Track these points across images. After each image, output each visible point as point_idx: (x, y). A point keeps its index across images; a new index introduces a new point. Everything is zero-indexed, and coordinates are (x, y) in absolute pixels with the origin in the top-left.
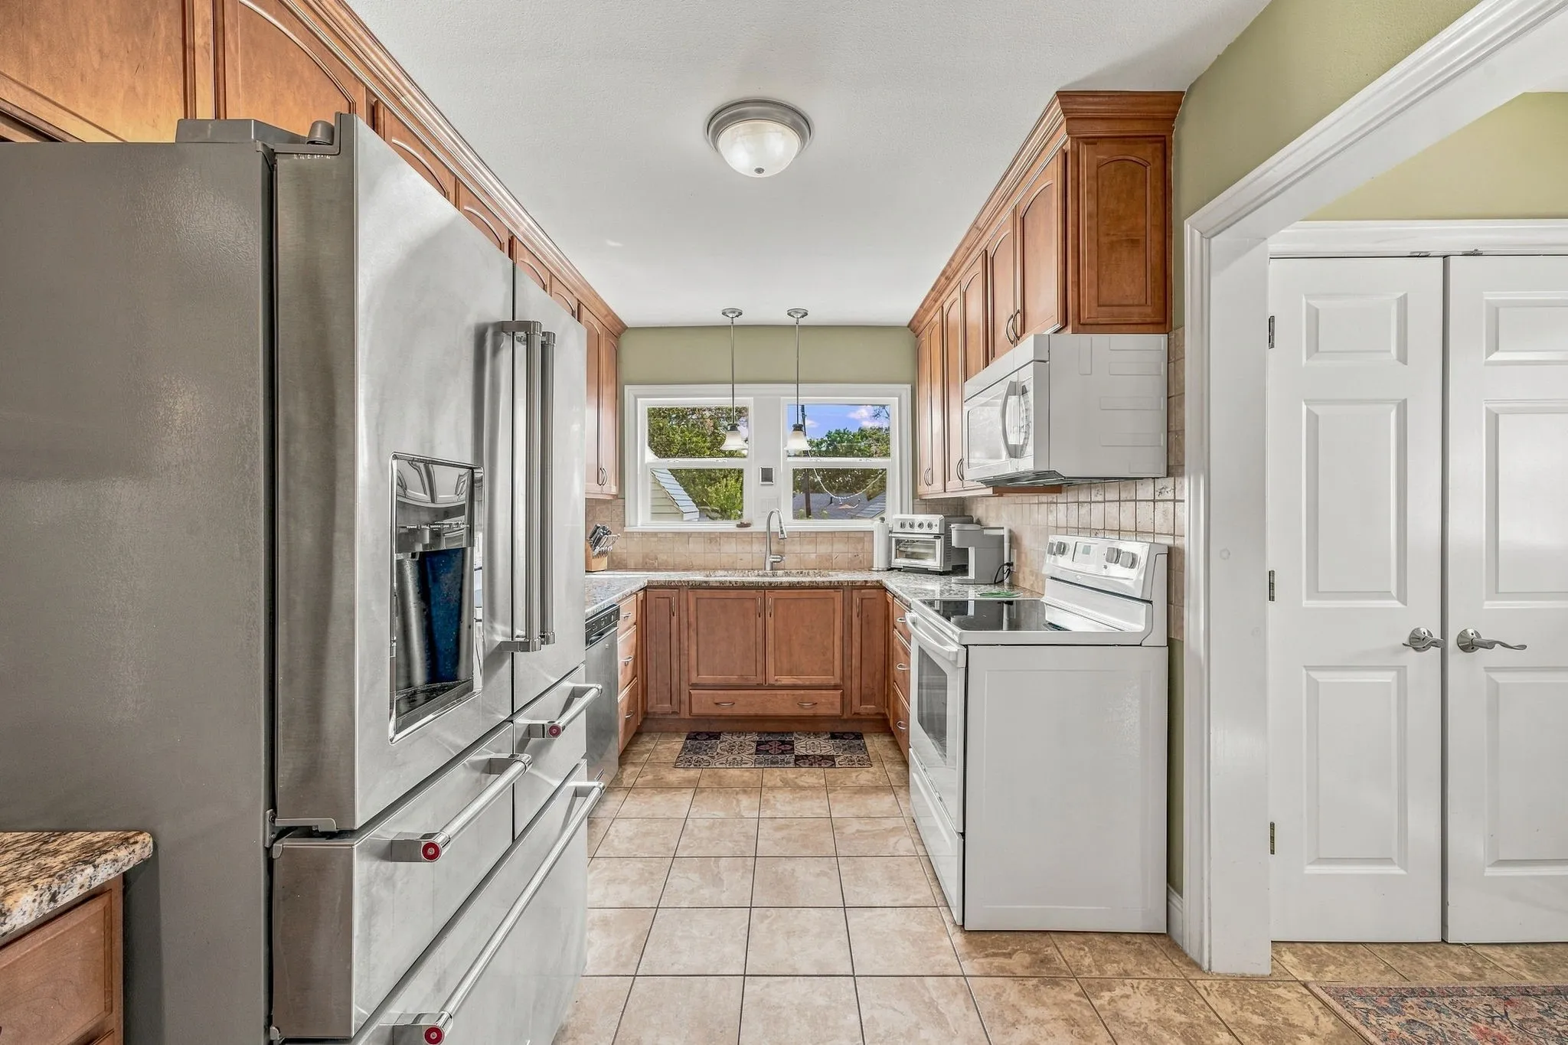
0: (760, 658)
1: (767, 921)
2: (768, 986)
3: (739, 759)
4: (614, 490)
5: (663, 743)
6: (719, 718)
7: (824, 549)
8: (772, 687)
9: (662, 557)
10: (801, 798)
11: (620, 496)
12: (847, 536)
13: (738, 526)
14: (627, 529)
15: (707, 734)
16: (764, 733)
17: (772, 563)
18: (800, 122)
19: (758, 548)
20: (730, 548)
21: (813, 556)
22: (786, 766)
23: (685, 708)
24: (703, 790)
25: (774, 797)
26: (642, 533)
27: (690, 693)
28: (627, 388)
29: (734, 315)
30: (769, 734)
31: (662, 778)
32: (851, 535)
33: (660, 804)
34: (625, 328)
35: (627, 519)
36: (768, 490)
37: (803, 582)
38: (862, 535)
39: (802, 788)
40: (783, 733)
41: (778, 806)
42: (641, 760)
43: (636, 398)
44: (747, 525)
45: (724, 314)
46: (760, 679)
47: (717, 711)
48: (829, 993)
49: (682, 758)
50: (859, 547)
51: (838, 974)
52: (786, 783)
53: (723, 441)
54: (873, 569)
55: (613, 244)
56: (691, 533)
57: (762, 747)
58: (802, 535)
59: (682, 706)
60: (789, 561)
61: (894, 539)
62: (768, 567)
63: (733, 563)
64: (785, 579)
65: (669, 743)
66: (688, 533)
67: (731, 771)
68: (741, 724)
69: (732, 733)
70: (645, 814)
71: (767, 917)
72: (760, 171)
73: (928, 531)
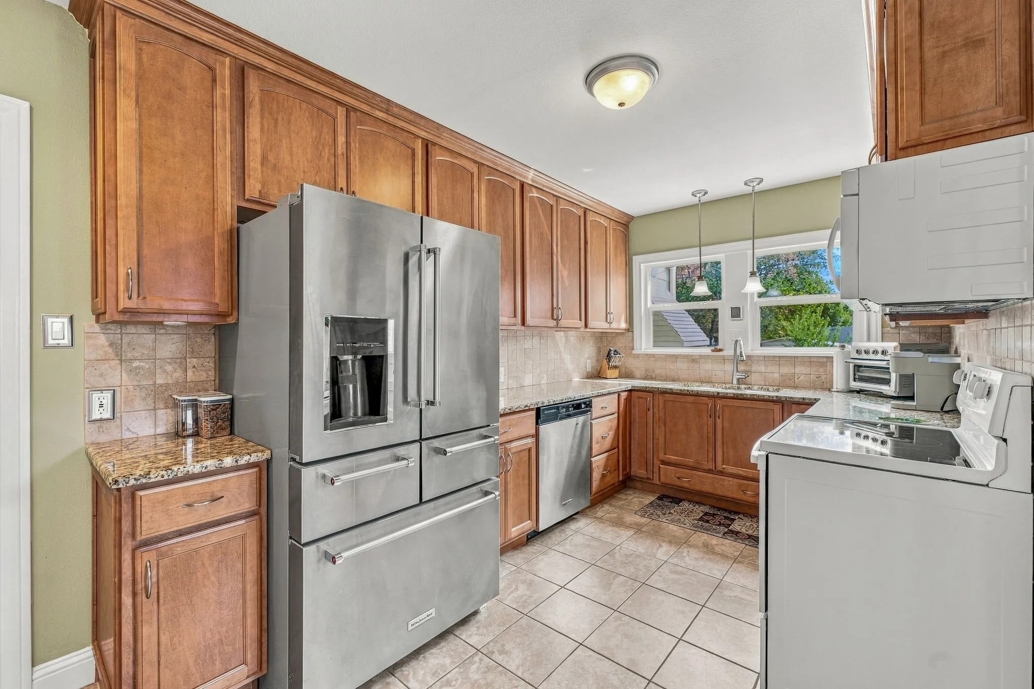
0: (711, 449)
1: (619, 622)
2: (590, 656)
3: (682, 520)
4: (623, 325)
5: (638, 497)
6: (681, 489)
7: (785, 370)
8: (722, 473)
9: (657, 371)
10: (710, 559)
11: (630, 329)
12: (810, 361)
13: (713, 351)
14: (634, 352)
15: (672, 498)
16: (716, 508)
17: (738, 379)
18: (646, 63)
19: (729, 367)
20: (707, 366)
21: (776, 375)
22: (714, 534)
23: (656, 476)
24: (642, 532)
25: (688, 552)
26: (645, 354)
27: (659, 467)
28: (634, 258)
29: (701, 195)
30: (719, 509)
31: (622, 518)
32: (812, 360)
33: (609, 534)
34: (631, 218)
35: (635, 345)
36: (736, 323)
37: (745, 394)
38: (825, 360)
39: (714, 553)
40: (730, 512)
41: (687, 559)
42: (616, 504)
43: (640, 263)
44: (721, 350)
45: (693, 195)
46: (711, 466)
47: (678, 483)
48: (624, 681)
49: (642, 509)
50: (821, 370)
51: (640, 674)
52: (706, 545)
53: (693, 287)
54: (833, 390)
55: (586, 170)
56: (678, 355)
57: (706, 518)
58: (766, 358)
59: (654, 474)
60: (754, 378)
61: (851, 366)
62: (735, 382)
63: (709, 378)
64: (748, 392)
65: (642, 498)
66: (676, 355)
67: (671, 526)
68: (697, 497)
69: (690, 501)
70: (595, 535)
71: (621, 620)
72: (621, 104)
73: (883, 357)
